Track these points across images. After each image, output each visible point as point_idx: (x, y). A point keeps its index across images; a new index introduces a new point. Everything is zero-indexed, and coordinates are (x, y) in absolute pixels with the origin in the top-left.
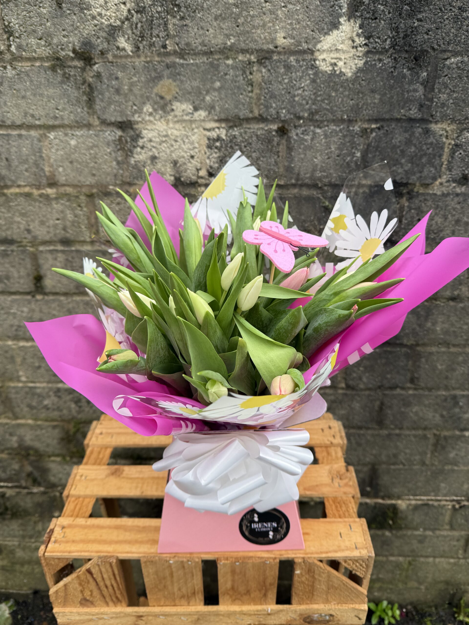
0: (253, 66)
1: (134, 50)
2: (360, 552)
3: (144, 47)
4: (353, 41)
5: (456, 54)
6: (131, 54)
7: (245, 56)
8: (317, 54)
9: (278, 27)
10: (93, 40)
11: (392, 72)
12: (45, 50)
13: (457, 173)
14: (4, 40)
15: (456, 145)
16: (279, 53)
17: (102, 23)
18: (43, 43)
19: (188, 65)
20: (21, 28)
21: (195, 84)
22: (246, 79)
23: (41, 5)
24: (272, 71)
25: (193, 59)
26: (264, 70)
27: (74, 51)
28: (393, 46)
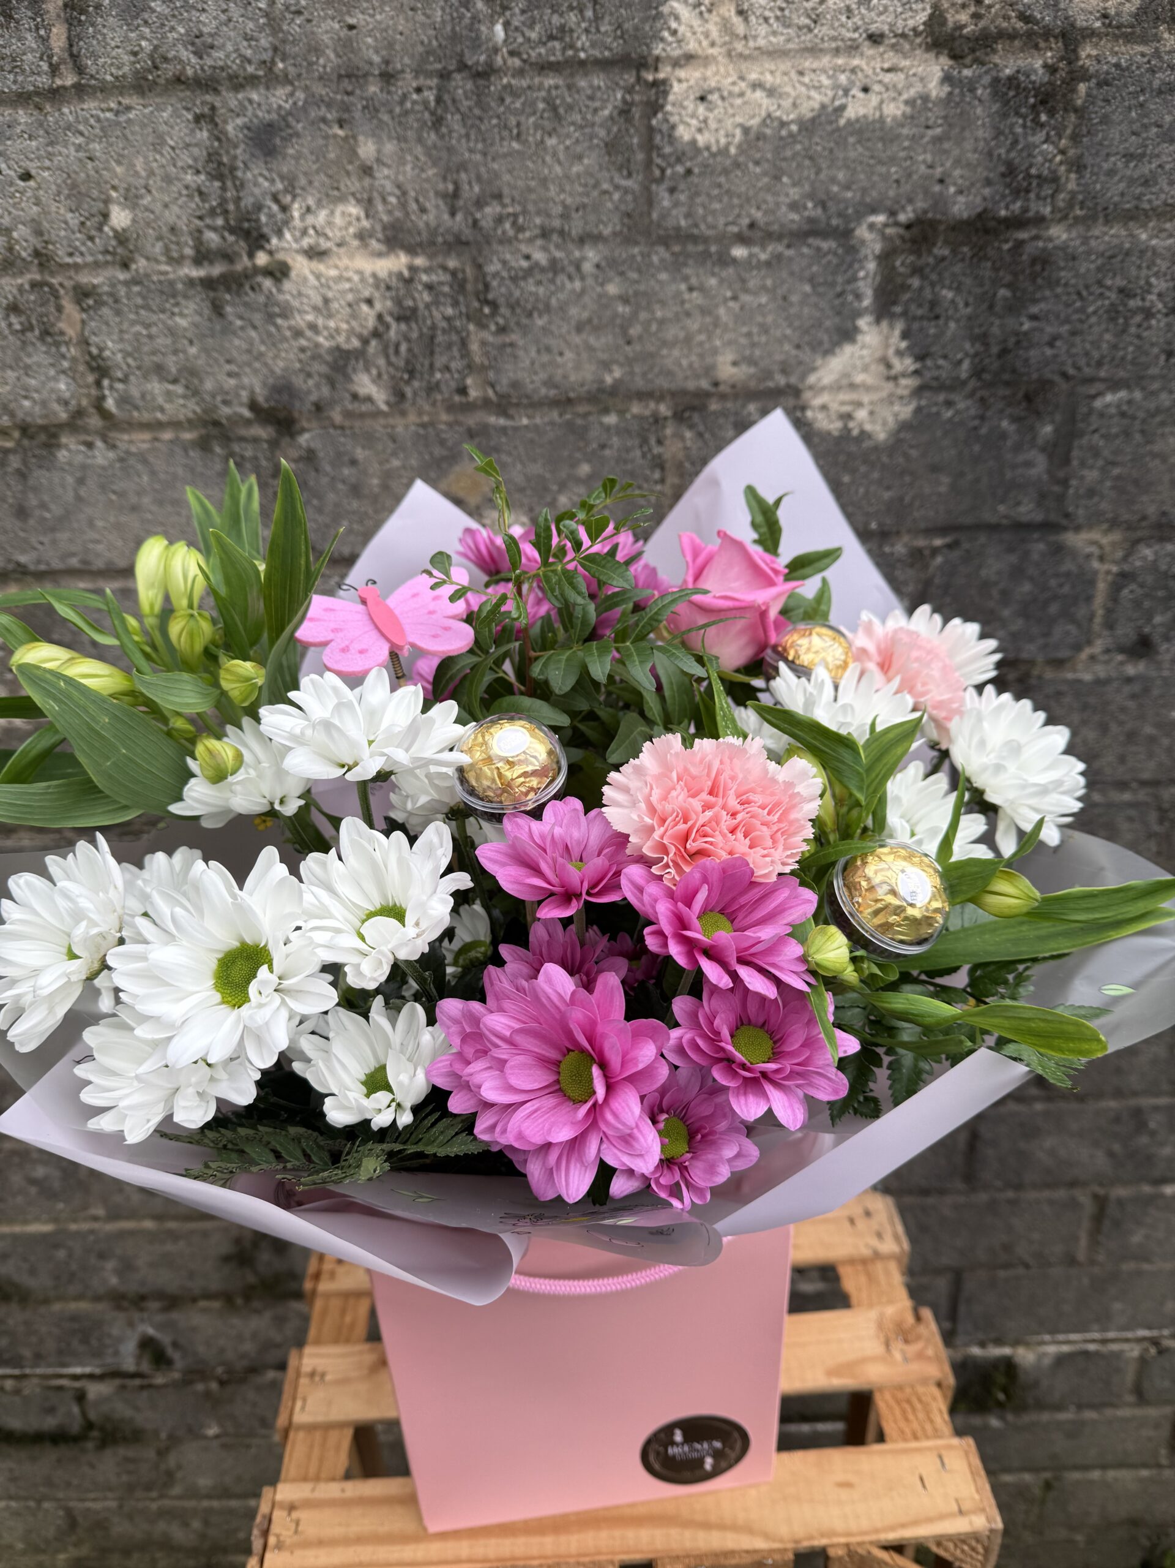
0: (664, 427)
1: (392, 399)
2: (971, 1523)
3: (415, 394)
4: (889, 366)
5: (1115, 385)
6: (384, 407)
7: (647, 406)
8: (807, 395)
9: (718, 343)
10: (298, 381)
11: (975, 428)
12: (184, 406)
13: (1126, 632)
14: (88, 386)
15: (1123, 575)
16: (723, 397)
17: (317, 345)
18: (179, 389)
19: (516, 429)
20: (130, 361)
21: (536, 469)
22: (649, 456)
23: (176, 310)
24: (707, 436)
25: (529, 417)
26: (688, 434)
27: (253, 406)
28: (977, 372)
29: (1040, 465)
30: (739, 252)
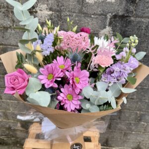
8: (99, 34)
14: (12, 23)
30: (93, 16)
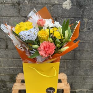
0: (51, 7)
1: (28, 3)
4: (69, 3)
5: (88, 6)
7: (49, 5)
10: (21, 1)
11: (76, 9)
12: (11, 2)
13: (88, 28)
16: (56, 5)
19: (38, 6)
22: (49, 9)
24: (54, 8)
29: (81, 13)
